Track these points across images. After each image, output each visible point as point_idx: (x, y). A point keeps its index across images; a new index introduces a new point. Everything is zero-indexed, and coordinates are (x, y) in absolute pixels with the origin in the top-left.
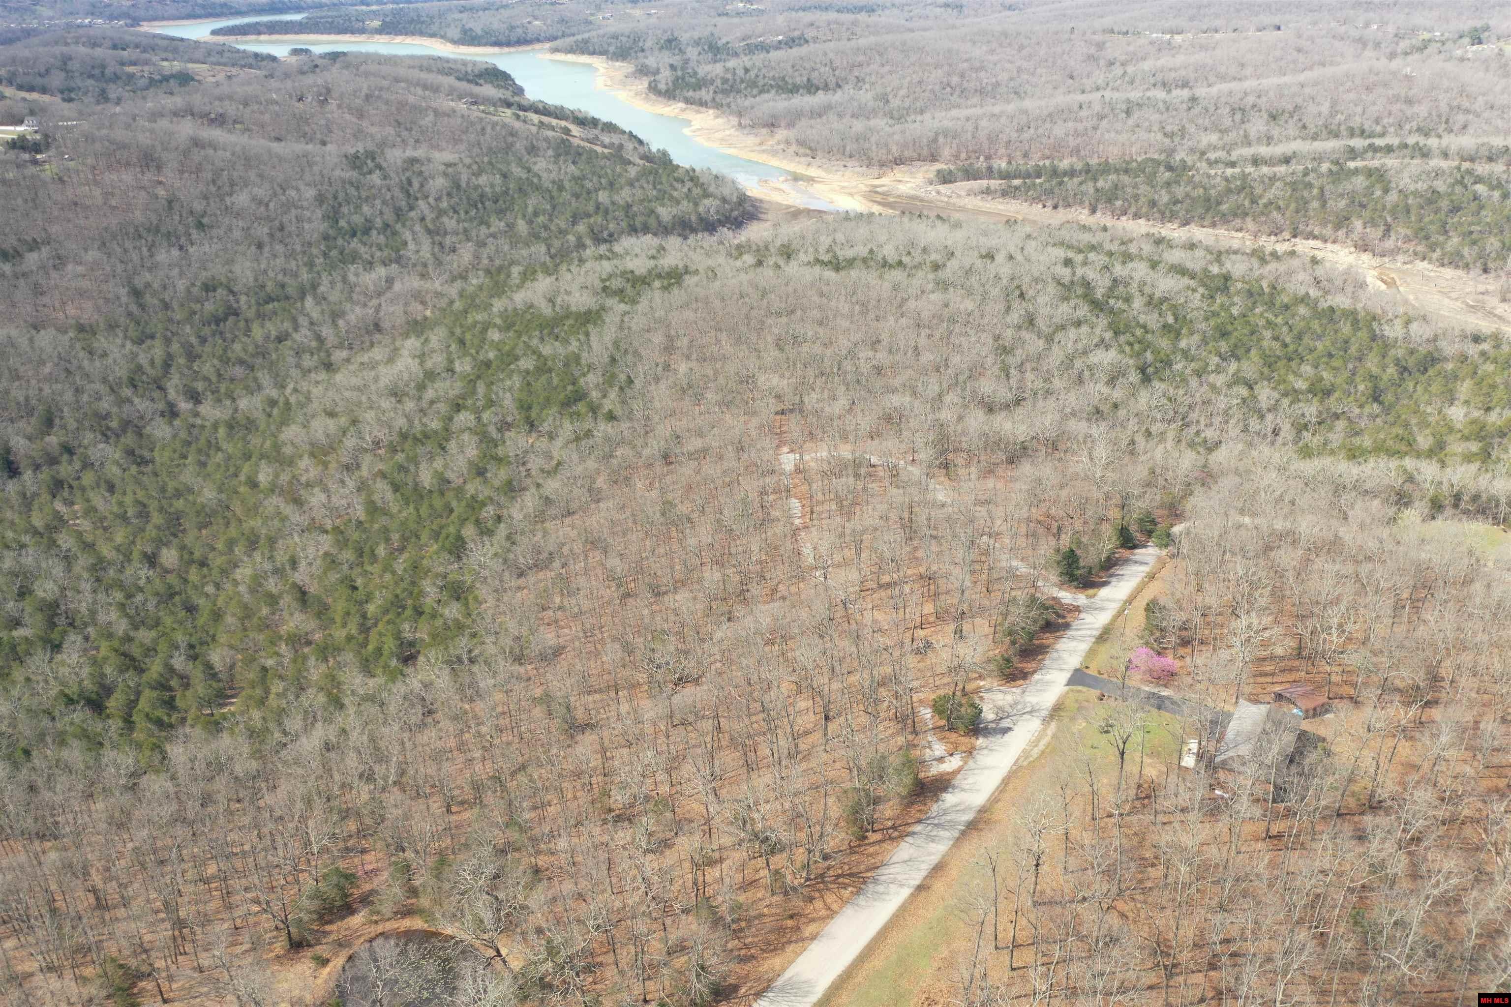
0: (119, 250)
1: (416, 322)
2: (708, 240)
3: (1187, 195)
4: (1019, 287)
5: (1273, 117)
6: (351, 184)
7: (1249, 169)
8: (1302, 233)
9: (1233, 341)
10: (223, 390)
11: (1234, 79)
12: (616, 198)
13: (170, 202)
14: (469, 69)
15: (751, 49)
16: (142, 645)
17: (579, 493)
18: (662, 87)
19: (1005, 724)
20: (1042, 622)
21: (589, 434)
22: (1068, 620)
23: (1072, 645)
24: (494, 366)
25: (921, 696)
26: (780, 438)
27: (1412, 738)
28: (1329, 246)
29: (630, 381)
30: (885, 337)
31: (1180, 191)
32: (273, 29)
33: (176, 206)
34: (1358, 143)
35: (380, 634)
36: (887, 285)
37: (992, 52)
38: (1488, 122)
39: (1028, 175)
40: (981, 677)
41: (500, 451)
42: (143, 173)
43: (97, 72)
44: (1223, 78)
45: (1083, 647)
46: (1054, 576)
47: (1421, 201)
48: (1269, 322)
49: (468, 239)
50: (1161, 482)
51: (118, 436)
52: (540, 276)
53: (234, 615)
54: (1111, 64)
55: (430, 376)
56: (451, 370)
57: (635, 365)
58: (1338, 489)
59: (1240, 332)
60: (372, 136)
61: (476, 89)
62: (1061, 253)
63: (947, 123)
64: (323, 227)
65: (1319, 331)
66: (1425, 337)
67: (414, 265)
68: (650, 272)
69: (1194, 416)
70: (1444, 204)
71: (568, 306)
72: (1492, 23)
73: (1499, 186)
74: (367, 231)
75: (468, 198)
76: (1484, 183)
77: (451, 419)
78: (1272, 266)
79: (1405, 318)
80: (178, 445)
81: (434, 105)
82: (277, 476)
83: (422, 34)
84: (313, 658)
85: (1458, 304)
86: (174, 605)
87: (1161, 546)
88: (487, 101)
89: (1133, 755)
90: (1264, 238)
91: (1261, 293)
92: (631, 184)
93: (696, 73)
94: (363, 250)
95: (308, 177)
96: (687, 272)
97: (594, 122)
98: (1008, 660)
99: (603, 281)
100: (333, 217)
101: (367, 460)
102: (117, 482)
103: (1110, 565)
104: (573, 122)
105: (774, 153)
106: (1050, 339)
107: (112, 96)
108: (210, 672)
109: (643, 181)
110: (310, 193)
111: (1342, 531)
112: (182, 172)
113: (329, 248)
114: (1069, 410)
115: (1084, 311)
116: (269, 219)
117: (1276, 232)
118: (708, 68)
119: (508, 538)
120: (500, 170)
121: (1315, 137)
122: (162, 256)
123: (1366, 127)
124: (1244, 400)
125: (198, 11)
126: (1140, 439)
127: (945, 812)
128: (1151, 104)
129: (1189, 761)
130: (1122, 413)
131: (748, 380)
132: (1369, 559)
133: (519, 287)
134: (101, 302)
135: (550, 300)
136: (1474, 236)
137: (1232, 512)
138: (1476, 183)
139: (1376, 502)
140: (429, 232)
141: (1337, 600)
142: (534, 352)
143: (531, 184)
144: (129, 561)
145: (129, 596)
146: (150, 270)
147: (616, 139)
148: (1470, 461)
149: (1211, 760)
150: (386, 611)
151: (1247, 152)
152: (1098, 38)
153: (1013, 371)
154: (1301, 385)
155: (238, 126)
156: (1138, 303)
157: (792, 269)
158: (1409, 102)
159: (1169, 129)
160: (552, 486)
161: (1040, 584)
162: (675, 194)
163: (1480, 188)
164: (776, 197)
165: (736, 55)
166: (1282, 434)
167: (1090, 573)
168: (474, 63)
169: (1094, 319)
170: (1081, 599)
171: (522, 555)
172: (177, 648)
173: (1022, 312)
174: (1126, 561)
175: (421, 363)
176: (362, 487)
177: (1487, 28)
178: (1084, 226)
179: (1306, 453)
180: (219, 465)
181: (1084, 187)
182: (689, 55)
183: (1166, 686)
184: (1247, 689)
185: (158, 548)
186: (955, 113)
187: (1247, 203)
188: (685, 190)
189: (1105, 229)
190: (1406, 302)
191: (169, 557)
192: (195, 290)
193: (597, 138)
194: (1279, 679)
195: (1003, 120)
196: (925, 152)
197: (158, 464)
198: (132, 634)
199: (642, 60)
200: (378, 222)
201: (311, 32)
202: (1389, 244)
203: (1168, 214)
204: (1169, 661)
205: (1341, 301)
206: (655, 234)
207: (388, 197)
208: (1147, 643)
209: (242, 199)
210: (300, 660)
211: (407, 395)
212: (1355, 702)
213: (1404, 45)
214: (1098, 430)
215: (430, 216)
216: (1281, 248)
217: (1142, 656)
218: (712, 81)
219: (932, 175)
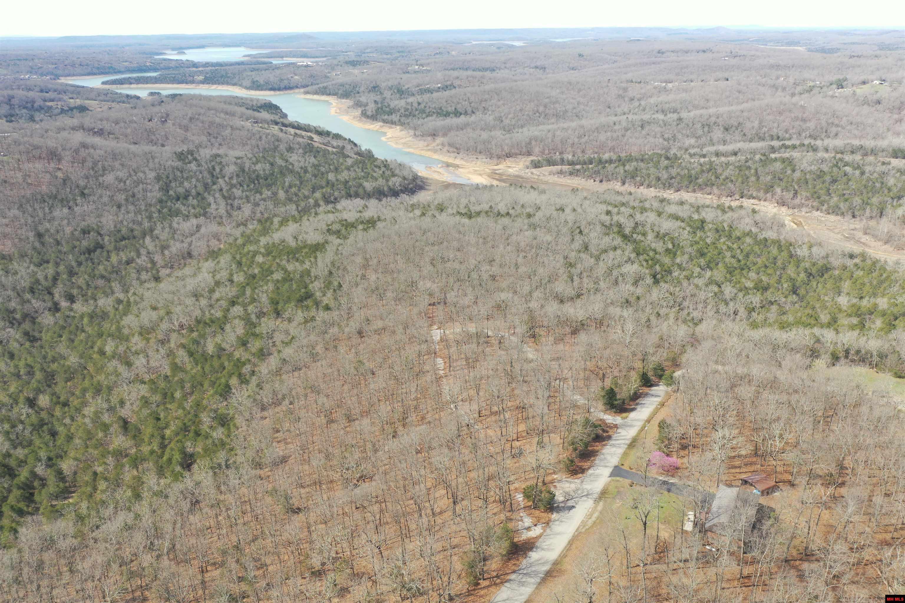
0: (30, 209)
1: (214, 252)
2: (393, 201)
3: (678, 174)
4: (579, 227)
5: (727, 129)
6: (178, 169)
7: (714, 159)
8: (746, 195)
9: (707, 259)
10: (90, 294)
11: (703, 108)
12: (339, 177)
13: (64, 180)
14: (254, 104)
15: (422, 92)
16: (17, 458)
17: (305, 357)
18: (369, 113)
19: (570, 503)
20: (593, 436)
21: (313, 319)
22: (610, 433)
23: (614, 449)
24: (257, 278)
25: (516, 485)
26: (431, 320)
27: (830, 508)
28: (762, 202)
29: (340, 286)
30: (498, 258)
31: (674, 172)
32: (138, 81)
33: (69, 183)
34: (776, 143)
35: (172, 449)
36: (500, 227)
37: (562, 93)
38: (850, 131)
39: (585, 163)
40: (554, 473)
41: (257, 330)
42: (49, 163)
43: (29, 105)
44: (696, 107)
45: (620, 451)
46: (600, 405)
47: (814, 176)
48: (729, 248)
49: (248, 202)
50: (667, 345)
51: (20, 324)
52: (290, 223)
53: (80, 438)
54: (632, 99)
55: (218, 284)
56: (231, 281)
57: (344, 276)
58: (775, 348)
59: (711, 253)
60: (193, 141)
61: (257, 114)
62: (604, 207)
63: (536, 133)
64: (159, 195)
65: (759, 252)
66: (821, 255)
67: (215, 218)
68: (357, 220)
69: (686, 304)
70: (828, 178)
71: (306, 241)
72: (848, 77)
73: (859, 167)
74: (186, 197)
75: (249, 178)
76: (850, 166)
77: (228, 310)
78: (730, 214)
79: (809, 244)
80: (57, 329)
81: (231, 123)
82: (117, 347)
83: (228, 84)
84: (127, 466)
85: (839, 236)
86: (43, 431)
87: (668, 385)
88: (265, 121)
89: (653, 523)
90: (724, 198)
91: (724, 230)
92: (348, 169)
93: (389, 105)
94: (183, 208)
95: (151, 165)
96: (379, 220)
97: (328, 133)
98: (572, 461)
99: (328, 225)
100: (166, 189)
101: (174, 337)
102: (16, 352)
103: (636, 397)
104: (315, 134)
105: (435, 151)
106: (598, 258)
107: (37, 119)
108: (60, 475)
109: (356, 168)
110: (152, 175)
111: (779, 373)
112: (73, 163)
113: (163, 208)
114: (609, 301)
115: (618, 241)
116: (125, 190)
117: (731, 195)
118: (397, 102)
119: (258, 385)
120: (269, 161)
121: (751, 141)
122: (57, 213)
123: (780, 135)
124: (716, 294)
125: (95, 71)
126: (653, 318)
127: (531, 565)
128: (655, 122)
129: (689, 527)
130: (642, 302)
131: (413, 284)
132: (796, 391)
133: (277, 230)
134: (17, 240)
135: (295, 237)
136: (846, 197)
137: (710, 363)
138: (845, 166)
139: (798, 356)
140: (224, 197)
141: (779, 419)
142: (283, 269)
143: (288, 169)
144: (17, 404)
145: (13, 426)
146: (49, 221)
147: (340, 143)
148: (853, 330)
149: (703, 525)
150: (177, 434)
151: (712, 149)
152: (624, 85)
153: (575, 278)
154: (749, 284)
155: (111, 136)
156: (650, 236)
157: (443, 218)
158: (804, 120)
159: (666, 136)
160: (288, 352)
161: (592, 410)
162: (375, 174)
163: (848, 169)
164: (436, 176)
165: (413, 95)
166: (739, 314)
167: (623, 403)
168: (258, 100)
169: (624, 246)
170: (618, 419)
171: (266, 396)
172: (40, 461)
173: (581, 242)
174: (646, 395)
175: (213, 277)
176: (171, 354)
177: (845, 80)
178: (618, 192)
179: (754, 326)
180: (82, 341)
181: (617, 170)
182: (385, 95)
183: (673, 476)
184: (724, 478)
185: (37, 394)
186: (541, 127)
187: (713, 178)
188: (381, 172)
189: (630, 194)
190: (809, 235)
191: (44, 400)
192: (77, 233)
193: (329, 142)
194: (744, 470)
195: (570, 132)
196: (524, 150)
197: (43, 341)
198: (12, 452)
199: (358, 98)
200: (194, 192)
201: (162, 82)
202: (797, 201)
203: (667, 185)
204: (674, 460)
205: (771, 235)
206: (362, 198)
207: (200, 177)
208: (660, 449)
209: (109, 178)
210: (119, 466)
211: (203, 296)
212: (792, 485)
213: (799, 89)
214: (626, 313)
215: (225, 188)
216: (734, 204)
217: (657, 457)
218: (399, 110)
219: (528, 163)
